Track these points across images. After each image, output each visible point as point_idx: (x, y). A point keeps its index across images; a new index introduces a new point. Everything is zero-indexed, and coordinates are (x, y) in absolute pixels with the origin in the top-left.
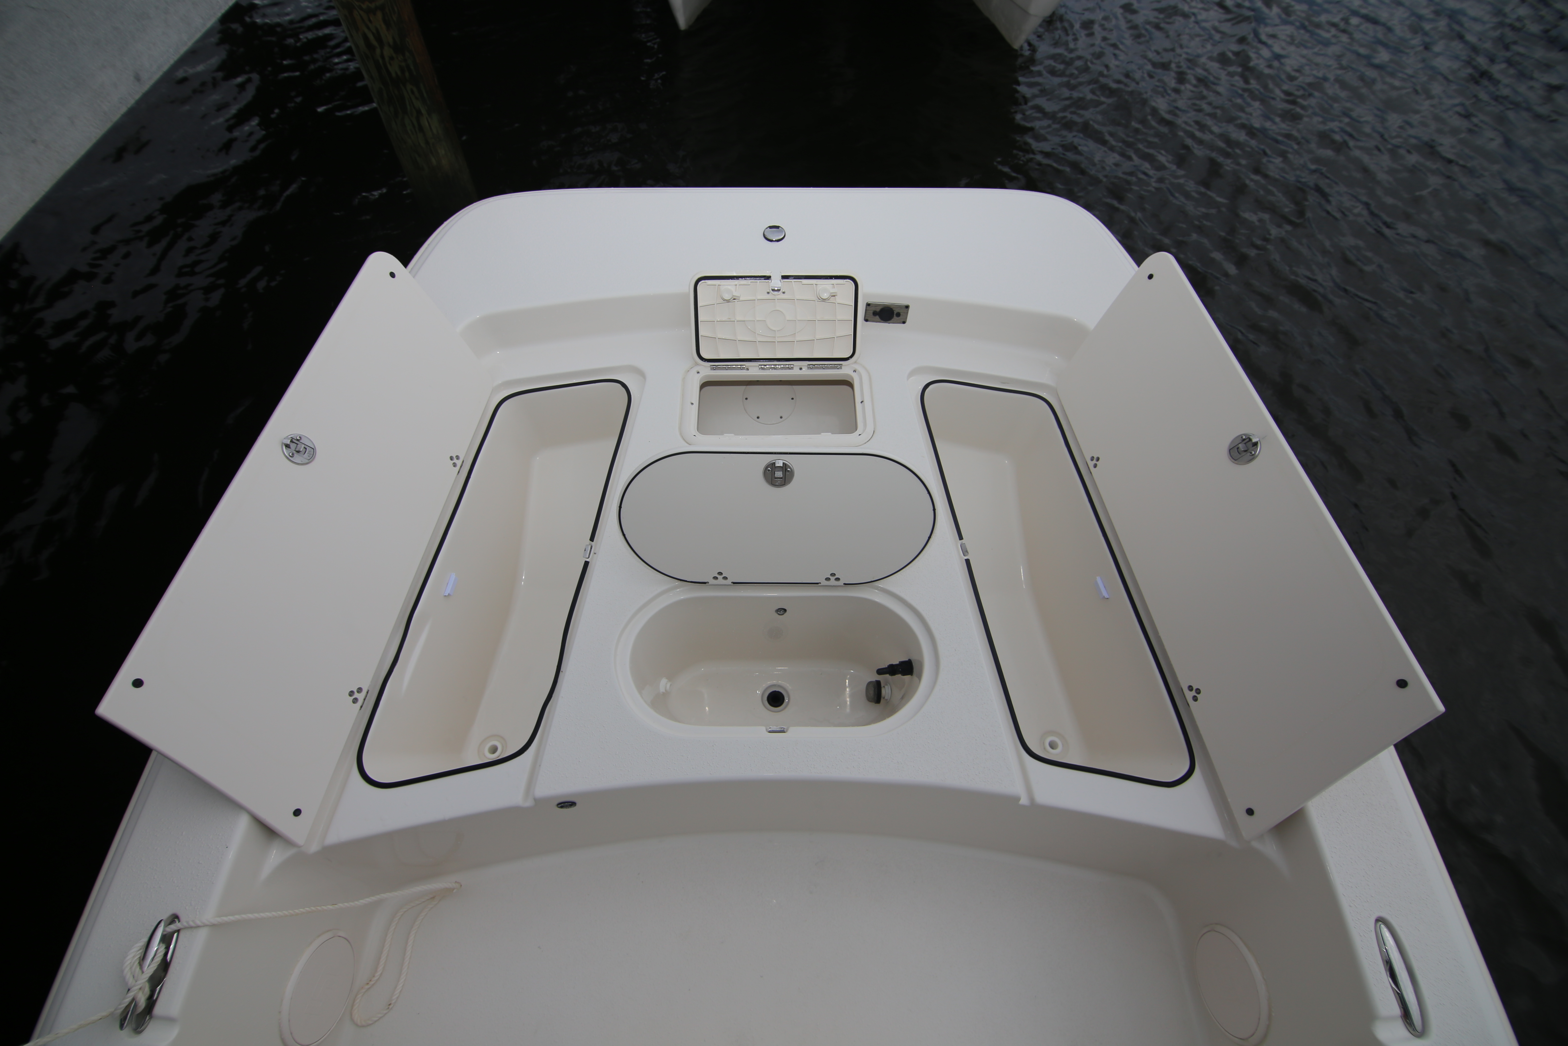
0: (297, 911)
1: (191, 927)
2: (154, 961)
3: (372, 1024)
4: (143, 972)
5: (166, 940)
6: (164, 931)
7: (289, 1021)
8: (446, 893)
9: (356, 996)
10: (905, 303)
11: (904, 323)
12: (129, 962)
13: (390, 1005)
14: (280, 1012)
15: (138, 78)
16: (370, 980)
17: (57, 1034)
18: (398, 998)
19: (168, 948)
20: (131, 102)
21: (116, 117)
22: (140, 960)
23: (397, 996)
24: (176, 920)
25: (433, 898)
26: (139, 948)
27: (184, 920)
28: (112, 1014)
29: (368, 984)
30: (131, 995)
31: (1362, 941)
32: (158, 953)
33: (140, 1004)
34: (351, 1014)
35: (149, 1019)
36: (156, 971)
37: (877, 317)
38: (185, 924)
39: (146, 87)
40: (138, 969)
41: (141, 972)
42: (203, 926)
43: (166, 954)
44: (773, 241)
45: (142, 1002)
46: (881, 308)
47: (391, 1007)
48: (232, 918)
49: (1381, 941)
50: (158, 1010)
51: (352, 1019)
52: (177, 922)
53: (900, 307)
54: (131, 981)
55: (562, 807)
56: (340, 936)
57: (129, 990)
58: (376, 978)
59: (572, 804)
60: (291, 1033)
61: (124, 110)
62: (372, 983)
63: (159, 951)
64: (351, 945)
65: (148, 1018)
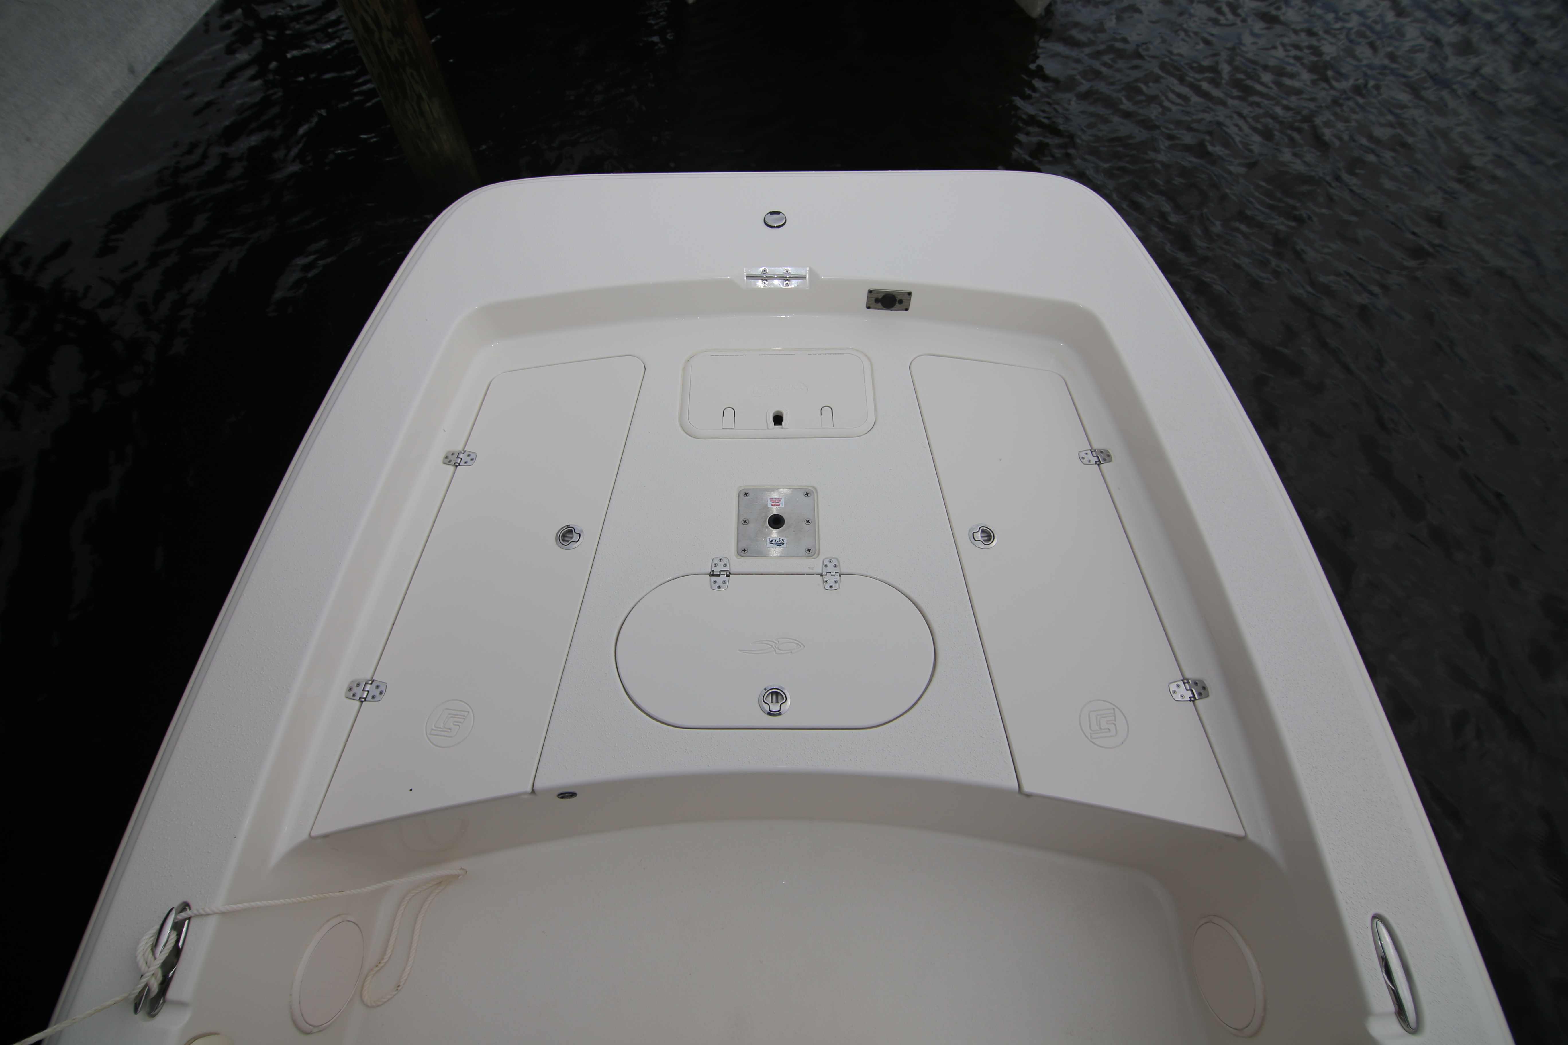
0: (305, 898)
1: (202, 915)
2: (166, 948)
3: (381, 1005)
4: (155, 958)
5: (178, 927)
6: (175, 918)
7: (300, 1003)
8: (452, 879)
9: (366, 978)
10: (908, 290)
11: (907, 310)
12: (141, 949)
13: (399, 986)
14: (291, 995)
15: (132, 71)
16: (380, 963)
17: (74, 1019)
18: (406, 979)
19: (179, 935)
20: (126, 95)
21: (111, 111)
22: (152, 947)
23: (405, 978)
24: (187, 907)
25: (440, 883)
26: (151, 935)
27: (195, 908)
28: (126, 999)
29: (377, 966)
30: (144, 980)
31: (1357, 937)
32: (170, 939)
33: (153, 989)
34: (361, 996)
35: (162, 1003)
36: (167, 958)
37: (879, 304)
38: (196, 912)
39: (141, 80)
40: (151, 955)
41: (153, 958)
42: (214, 914)
43: (178, 941)
44: (774, 227)
45: (155, 987)
46: (884, 294)
47: (399, 988)
48: (241, 906)
49: (1376, 936)
50: (171, 994)
51: (362, 1000)
52: (188, 910)
53: (902, 293)
54: (144, 967)
55: (562, 798)
56: (349, 921)
57: (142, 976)
58: (384, 961)
59: (573, 795)
60: (302, 1015)
61: (118, 103)
62: (381, 965)
63: (171, 938)
64: (360, 929)
65: (162, 1001)
